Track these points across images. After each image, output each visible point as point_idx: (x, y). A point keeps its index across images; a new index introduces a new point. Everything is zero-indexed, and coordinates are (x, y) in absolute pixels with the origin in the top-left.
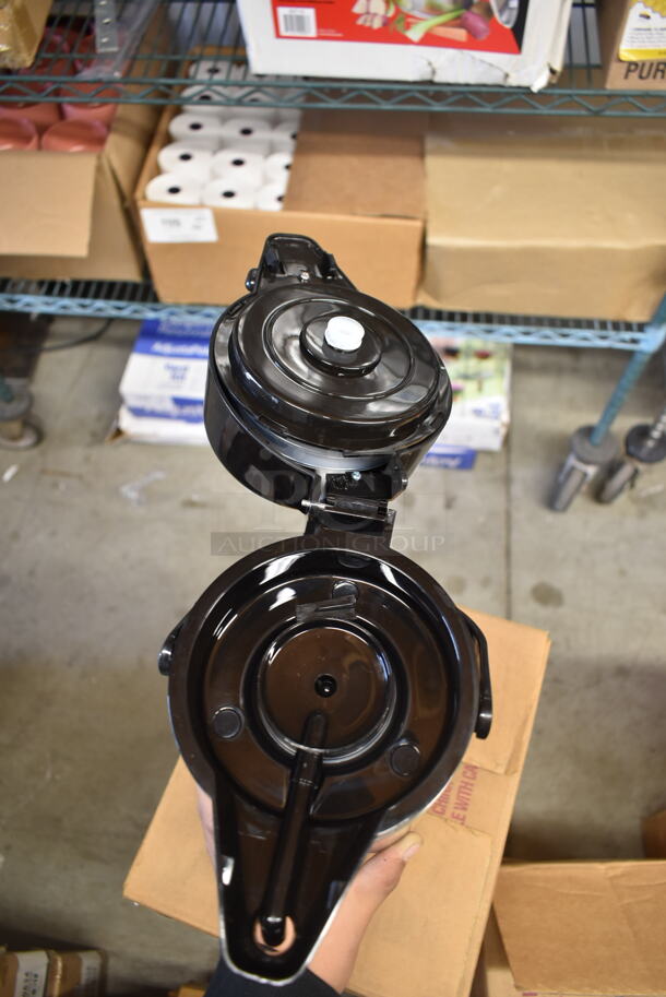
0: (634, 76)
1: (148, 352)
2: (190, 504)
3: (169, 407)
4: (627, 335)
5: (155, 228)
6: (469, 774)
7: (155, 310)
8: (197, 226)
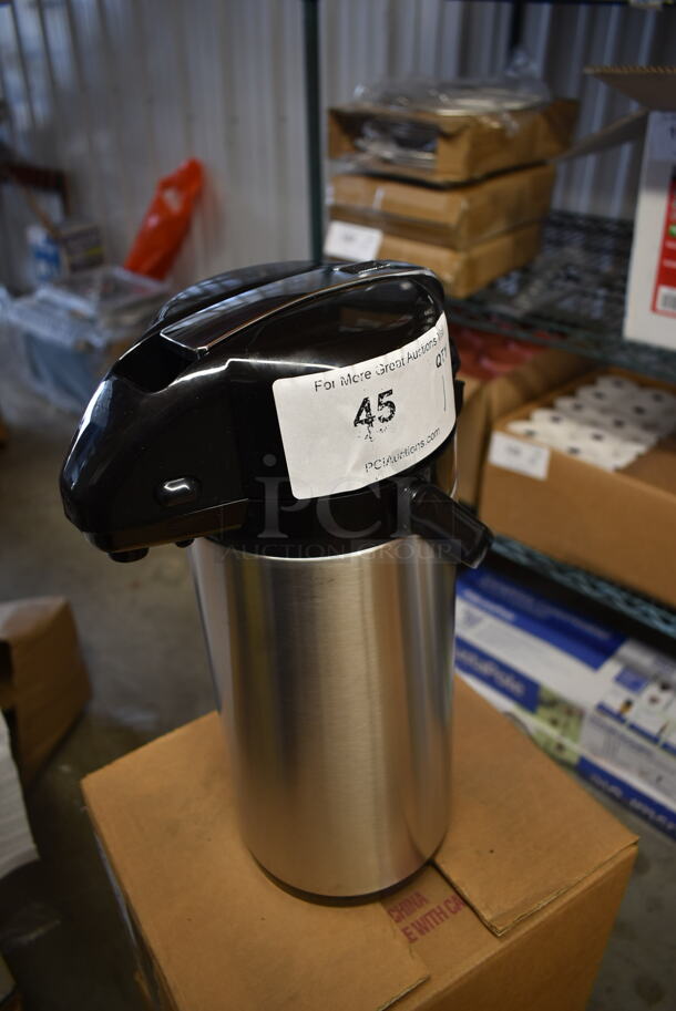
5: (503, 451)
6: (452, 905)
8: (533, 461)
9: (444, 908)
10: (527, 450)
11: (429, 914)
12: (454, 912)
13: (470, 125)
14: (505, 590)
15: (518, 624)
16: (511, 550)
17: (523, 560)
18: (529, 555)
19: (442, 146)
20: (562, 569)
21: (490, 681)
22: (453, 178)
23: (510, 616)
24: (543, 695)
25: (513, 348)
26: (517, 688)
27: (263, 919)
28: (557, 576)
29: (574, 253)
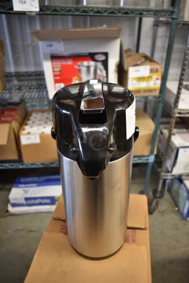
1: (17, 187)
2: (30, 231)
3: (23, 201)
4: (145, 158)
5: (24, 140)
6: (133, 232)
7: (22, 165)
8: (35, 139)
9: (133, 234)
10: (32, 137)
11: (132, 237)
12: (135, 233)
14: (29, 179)
15: (38, 186)
16: (37, 165)
17: (41, 166)
18: (42, 164)
20: (52, 164)
21: (40, 204)
23: (35, 185)
24: (56, 198)
25: (6, 113)
26: (48, 201)
27: (108, 269)
28: (52, 166)
29: (15, 82)
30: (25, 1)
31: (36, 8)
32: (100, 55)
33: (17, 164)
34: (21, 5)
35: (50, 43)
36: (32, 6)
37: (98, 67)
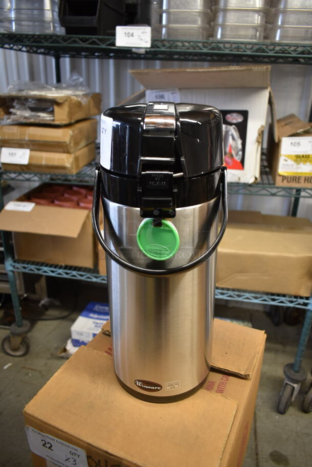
0: (285, 181)
4: (301, 301)
6: (225, 379)
7: (96, 277)
9: (222, 381)
12: (227, 380)
13: (67, 99)
19: (56, 109)
22: (64, 122)
30: (132, 34)
31: (147, 42)
32: (235, 115)
33: (88, 275)
34: (127, 38)
35: (161, 94)
36: (141, 40)
37: (230, 133)
